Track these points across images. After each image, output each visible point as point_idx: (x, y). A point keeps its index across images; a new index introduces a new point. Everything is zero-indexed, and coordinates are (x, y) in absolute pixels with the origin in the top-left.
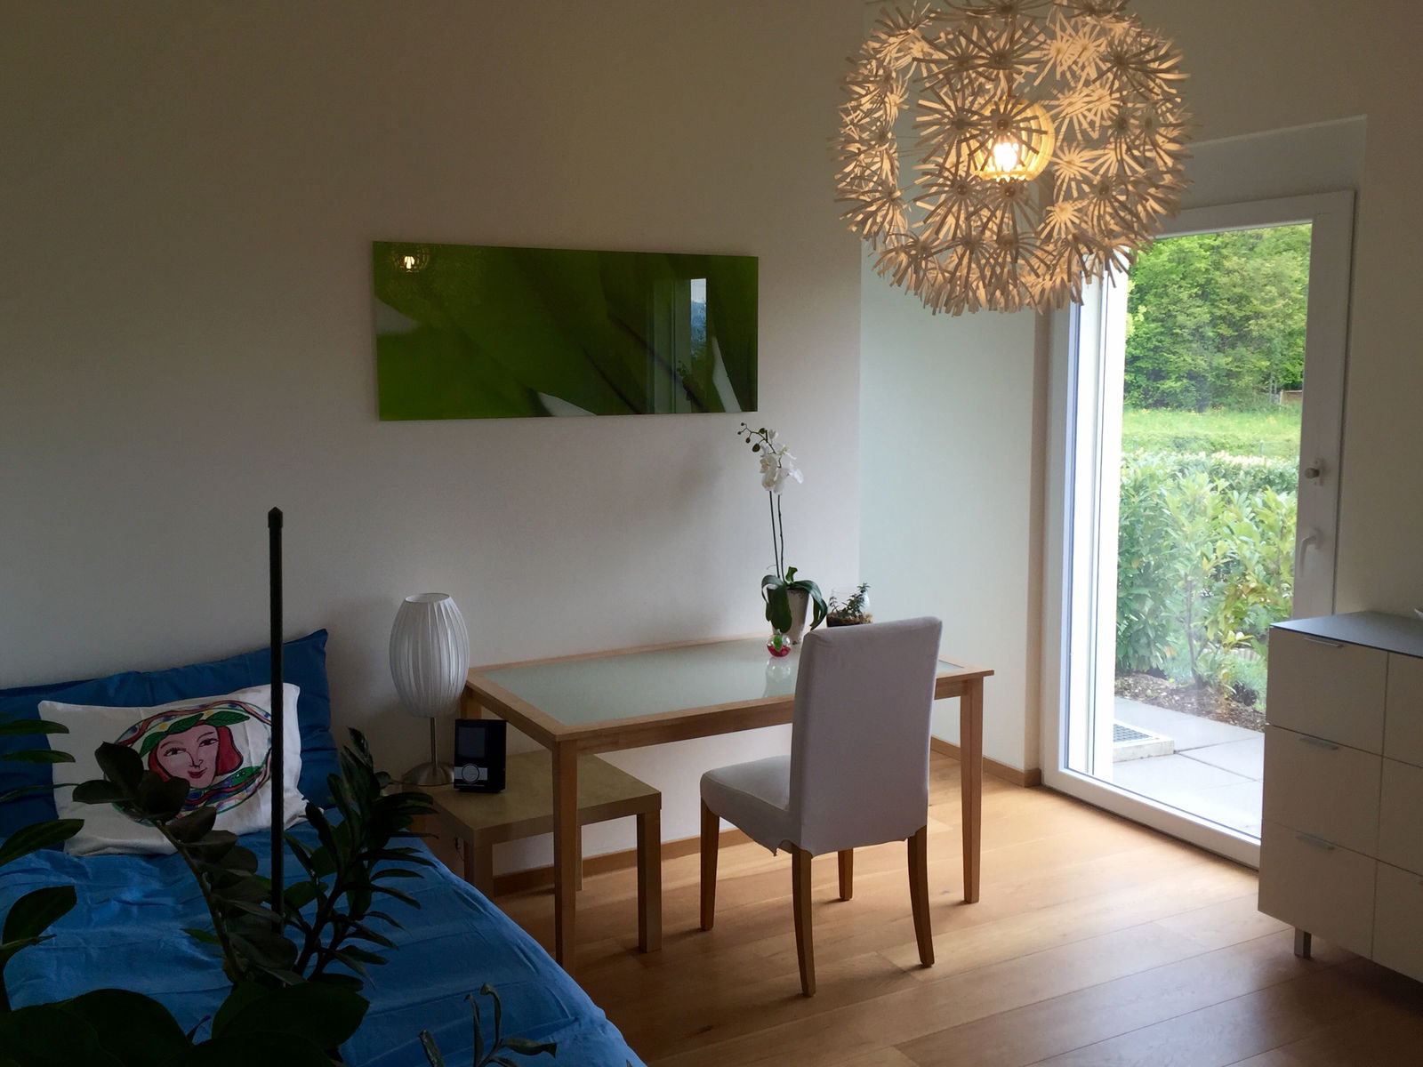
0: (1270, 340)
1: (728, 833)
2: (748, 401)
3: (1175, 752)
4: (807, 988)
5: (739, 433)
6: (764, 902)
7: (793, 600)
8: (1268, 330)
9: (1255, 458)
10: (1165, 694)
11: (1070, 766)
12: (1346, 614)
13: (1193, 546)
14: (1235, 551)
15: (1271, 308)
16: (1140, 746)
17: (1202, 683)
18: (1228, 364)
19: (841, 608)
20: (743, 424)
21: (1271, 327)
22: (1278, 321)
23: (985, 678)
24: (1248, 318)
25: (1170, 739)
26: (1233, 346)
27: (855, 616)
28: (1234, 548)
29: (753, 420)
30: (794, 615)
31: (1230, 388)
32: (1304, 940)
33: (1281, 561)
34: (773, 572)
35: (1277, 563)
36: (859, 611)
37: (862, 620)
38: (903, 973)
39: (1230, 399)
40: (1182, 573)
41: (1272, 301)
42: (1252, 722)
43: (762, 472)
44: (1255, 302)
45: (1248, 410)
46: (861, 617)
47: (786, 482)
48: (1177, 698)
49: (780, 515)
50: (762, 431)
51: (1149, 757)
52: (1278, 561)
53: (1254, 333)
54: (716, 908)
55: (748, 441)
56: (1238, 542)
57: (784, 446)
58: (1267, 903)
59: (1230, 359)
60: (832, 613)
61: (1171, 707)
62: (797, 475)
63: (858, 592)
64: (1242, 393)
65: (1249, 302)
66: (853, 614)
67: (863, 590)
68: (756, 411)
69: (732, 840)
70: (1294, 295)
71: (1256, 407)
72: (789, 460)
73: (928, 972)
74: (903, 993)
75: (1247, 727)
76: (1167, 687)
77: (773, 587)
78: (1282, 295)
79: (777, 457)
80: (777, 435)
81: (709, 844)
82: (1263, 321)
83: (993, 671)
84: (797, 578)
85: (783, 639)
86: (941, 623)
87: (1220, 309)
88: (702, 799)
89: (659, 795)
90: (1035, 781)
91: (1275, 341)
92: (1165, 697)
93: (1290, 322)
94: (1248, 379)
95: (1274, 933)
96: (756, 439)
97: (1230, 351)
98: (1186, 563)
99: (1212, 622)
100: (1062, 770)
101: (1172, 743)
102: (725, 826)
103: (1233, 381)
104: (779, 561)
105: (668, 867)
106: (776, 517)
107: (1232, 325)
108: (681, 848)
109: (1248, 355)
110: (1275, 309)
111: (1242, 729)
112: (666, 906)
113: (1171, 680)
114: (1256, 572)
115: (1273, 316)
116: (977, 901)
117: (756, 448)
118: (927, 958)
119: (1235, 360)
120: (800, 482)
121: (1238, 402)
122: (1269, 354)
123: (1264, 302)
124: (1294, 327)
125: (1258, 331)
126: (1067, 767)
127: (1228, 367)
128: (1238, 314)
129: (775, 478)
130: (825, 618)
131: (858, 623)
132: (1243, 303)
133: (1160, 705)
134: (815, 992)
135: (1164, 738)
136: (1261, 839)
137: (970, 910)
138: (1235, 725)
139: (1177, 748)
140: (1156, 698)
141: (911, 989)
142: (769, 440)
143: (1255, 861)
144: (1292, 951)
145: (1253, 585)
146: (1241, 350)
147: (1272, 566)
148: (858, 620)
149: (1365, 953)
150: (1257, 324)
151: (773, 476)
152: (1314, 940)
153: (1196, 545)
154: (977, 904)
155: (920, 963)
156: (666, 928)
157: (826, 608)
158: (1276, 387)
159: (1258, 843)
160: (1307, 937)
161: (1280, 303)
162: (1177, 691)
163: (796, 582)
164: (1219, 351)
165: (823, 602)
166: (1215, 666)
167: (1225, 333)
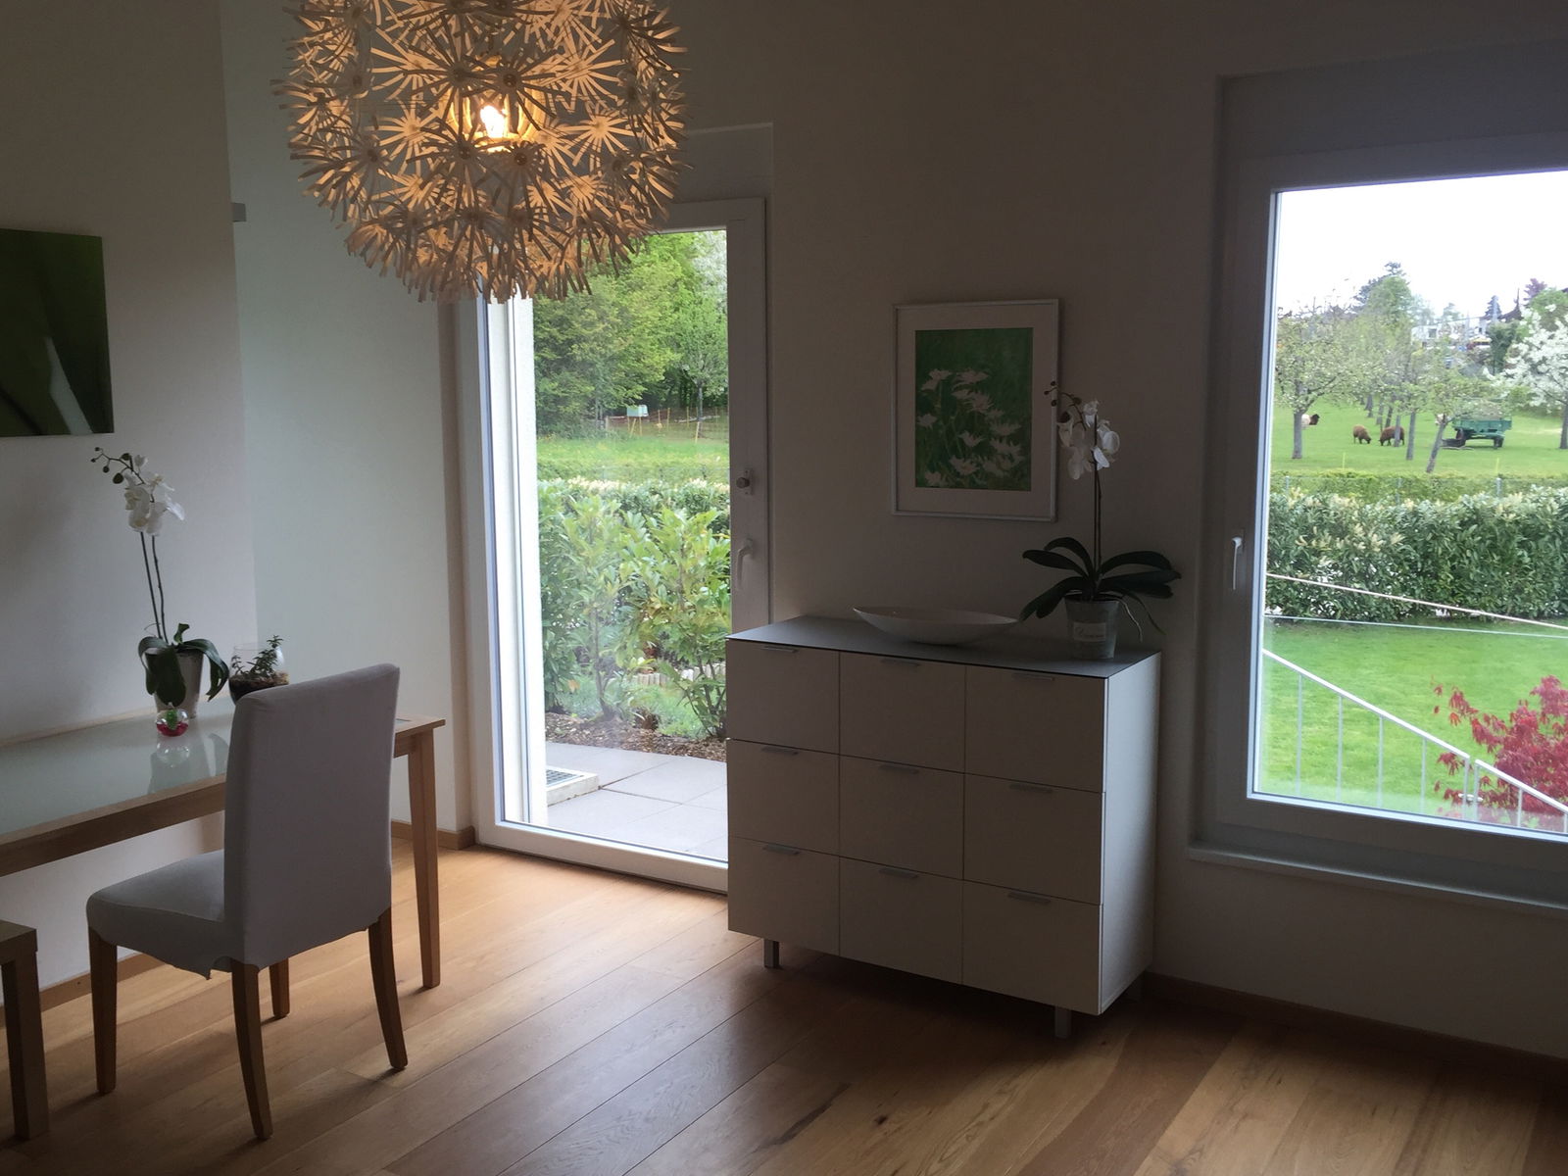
0: (592, 365)
1: (129, 961)
2: (101, 420)
3: (600, 788)
4: (261, 1128)
5: (93, 460)
6: (176, 1042)
7: (185, 663)
8: (591, 354)
9: (609, 482)
10: (574, 730)
11: (507, 818)
12: (788, 621)
13: (596, 572)
14: (639, 573)
15: (591, 332)
16: (567, 786)
17: (608, 713)
18: (554, 390)
19: (248, 668)
20: (97, 449)
21: (592, 350)
22: (599, 345)
23: (435, 730)
24: (570, 342)
25: (593, 775)
26: (558, 371)
27: (267, 677)
28: (637, 570)
29: (112, 444)
30: (188, 684)
31: (557, 414)
32: (773, 949)
33: (683, 580)
34: (153, 632)
35: (680, 582)
36: (271, 670)
37: (275, 681)
38: (375, 1084)
39: (560, 426)
40: (587, 599)
41: (592, 324)
42: (664, 747)
43: (128, 508)
44: (577, 325)
45: (577, 437)
46: (274, 676)
47: (164, 517)
48: (587, 732)
49: (156, 561)
50: (126, 456)
51: (576, 796)
52: (680, 580)
53: (578, 358)
54: (118, 1062)
55: (106, 470)
56: (640, 563)
57: (157, 475)
58: (737, 923)
59: (557, 384)
60: (236, 676)
61: (583, 743)
62: (176, 509)
63: (270, 648)
64: (572, 420)
65: (571, 325)
66: (264, 675)
67: (275, 643)
68: (112, 432)
69: (134, 967)
70: (612, 318)
71: (585, 433)
72: (164, 494)
73: (402, 1077)
74: (378, 1108)
75: (660, 752)
76: (575, 723)
77: (152, 651)
78: (601, 319)
79: (148, 490)
80: (146, 461)
81: (103, 981)
82: (586, 346)
83: (444, 721)
84: (187, 637)
85: (178, 714)
86: (398, 669)
87: (544, 331)
88: (90, 928)
89: (33, 933)
90: (469, 841)
91: (598, 366)
92: (575, 733)
93: (610, 346)
94: (575, 406)
95: (745, 949)
96: (117, 468)
97: (556, 377)
98: (590, 589)
99: (620, 648)
100: (499, 823)
101: (596, 778)
102: (123, 953)
103: (561, 407)
104: (160, 621)
105: (50, 1018)
106: (152, 564)
107: (555, 349)
108: (65, 992)
109: (573, 379)
110: (595, 333)
111: (655, 754)
112: (52, 1070)
113: (574, 715)
114: (659, 592)
115: (595, 340)
116: (438, 984)
117: (118, 479)
118: (398, 1059)
119: (561, 385)
120: (182, 518)
121: (567, 429)
122: (593, 378)
123: (585, 325)
124: (615, 351)
125: (581, 355)
126: (504, 820)
127: (556, 392)
128: (561, 338)
129: (148, 516)
130: (227, 682)
131: (272, 685)
132: (565, 326)
133: (571, 742)
134: (271, 1134)
135: (588, 775)
136: (728, 863)
137: (434, 995)
138: (648, 751)
139: (601, 784)
140: (566, 736)
141: (388, 1099)
142: (135, 468)
143: (723, 886)
144: (762, 964)
145: (658, 606)
146: (566, 374)
147: (675, 585)
148: (271, 680)
149: (833, 951)
150: (579, 348)
151: (144, 513)
152: (781, 945)
153: (598, 569)
154: (438, 987)
155: (390, 1067)
156: (54, 1101)
157: (227, 671)
158: (601, 413)
159: (726, 866)
160: (776, 945)
161: (600, 327)
162: (585, 726)
163: (185, 643)
164: (545, 376)
165: (223, 663)
166: (623, 694)
167: (549, 357)
